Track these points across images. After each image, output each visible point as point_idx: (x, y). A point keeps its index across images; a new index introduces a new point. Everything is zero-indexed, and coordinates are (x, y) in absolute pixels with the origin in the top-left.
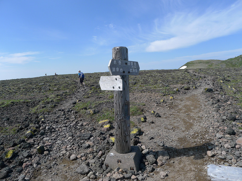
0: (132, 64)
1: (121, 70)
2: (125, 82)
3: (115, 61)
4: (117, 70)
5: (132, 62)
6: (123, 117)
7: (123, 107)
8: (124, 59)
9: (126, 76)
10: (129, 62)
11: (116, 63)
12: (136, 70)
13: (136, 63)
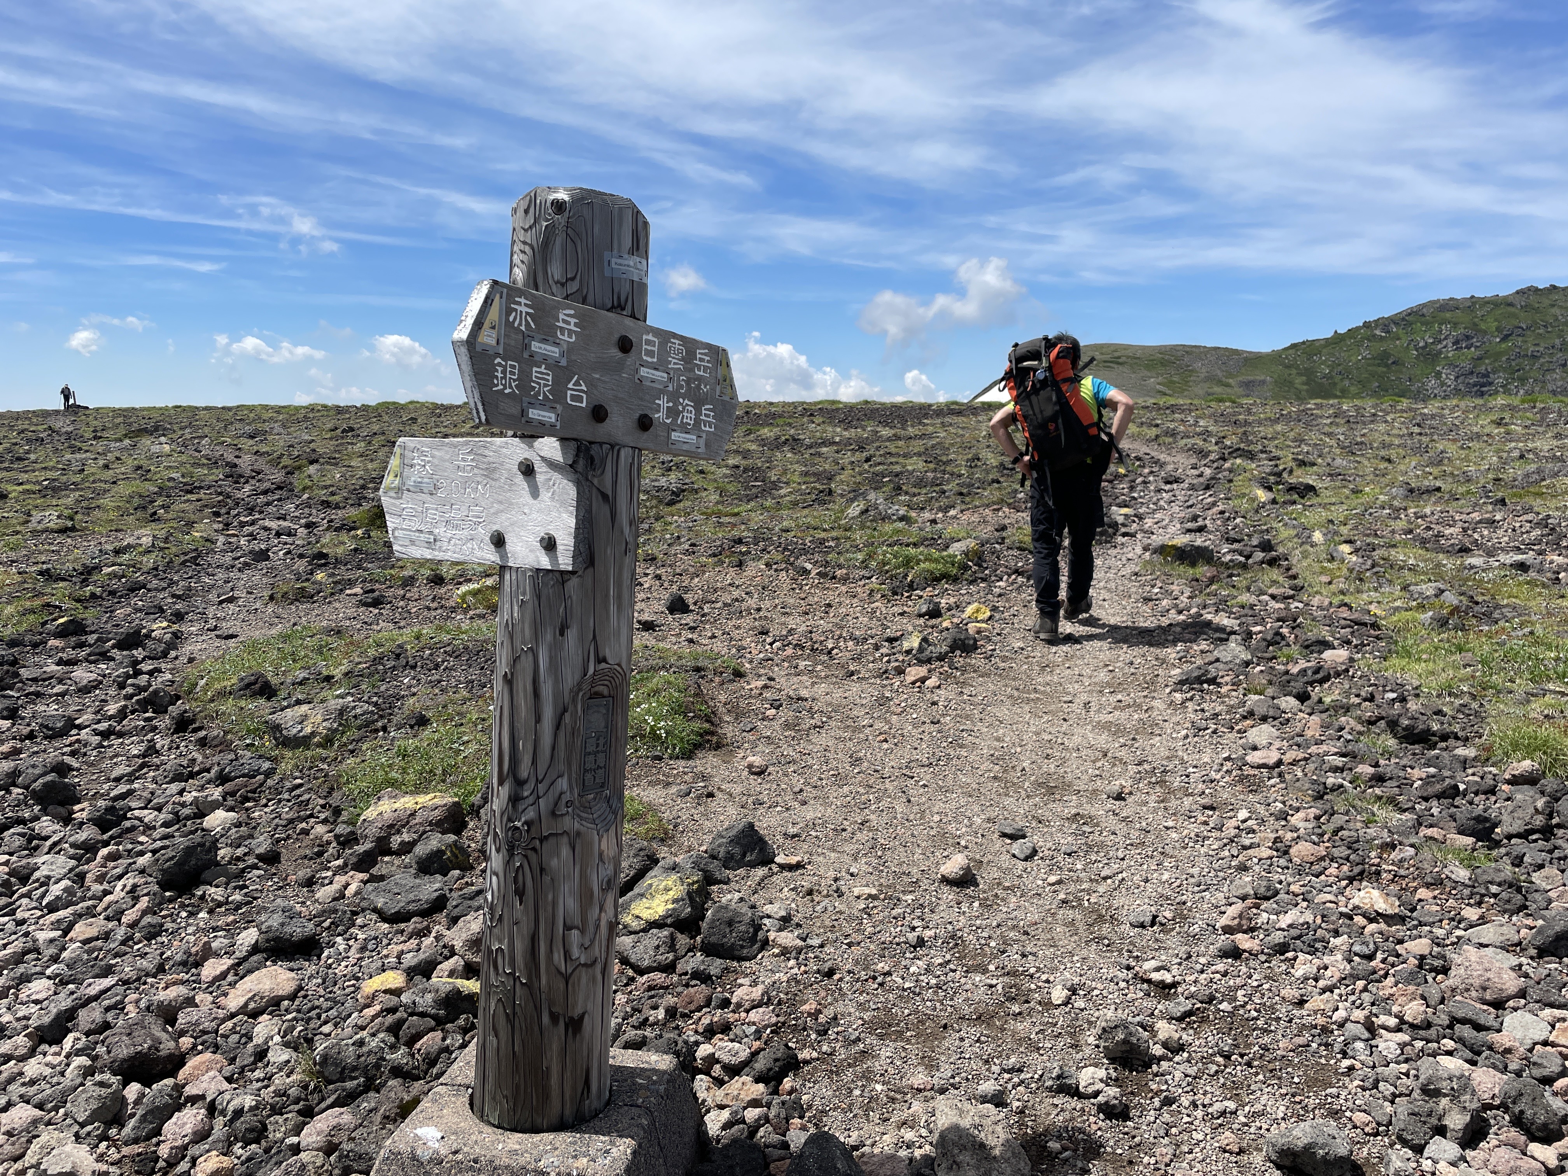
0: (676, 361)
1: (579, 399)
2: (609, 499)
3: (523, 306)
4: (539, 384)
5: (677, 342)
6: (556, 804)
7: (565, 710)
8: (610, 306)
9: (612, 447)
10: (650, 337)
11: (529, 319)
12: (707, 415)
13: (707, 358)
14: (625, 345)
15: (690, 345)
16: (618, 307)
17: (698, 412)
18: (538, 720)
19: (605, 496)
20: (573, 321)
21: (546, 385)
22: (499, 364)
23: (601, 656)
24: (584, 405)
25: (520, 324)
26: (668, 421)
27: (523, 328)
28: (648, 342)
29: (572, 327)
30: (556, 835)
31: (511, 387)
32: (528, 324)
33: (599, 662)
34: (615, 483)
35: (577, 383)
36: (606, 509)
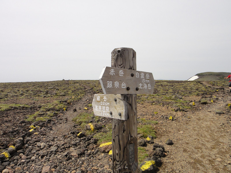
0: (142, 77)
1: (124, 86)
3: (112, 71)
5: (143, 73)
7: (125, 147)
8: (129, 68)
9: (131, 95)
10: (137, 73)
11: (114, 73)
12: (149, 86)
13: (149, 75)
14: (132, 75)
15: (145, 73)
16: (131, 68)
17: (147, 86)
19: (130, 105)
20: (122, 72)
21: (117, 85)
22: (108, 82)
25: (112, 74)
26: (142, 88)
30: (125, 172)
31: (111, 86)
33: (131, 137)
34: (132, 102)
35: (124, 84)
36: (130, 107)
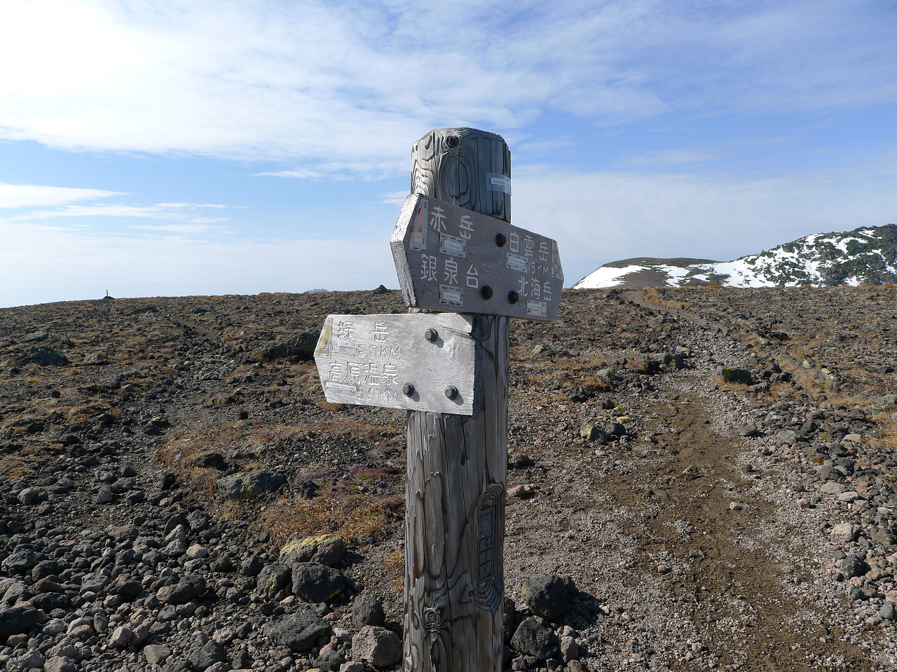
1: (474, 282)
2: (493, 357)
3: (439, 213)
4: (449, 272)
5: (530, 237)
6: (462, 595)
7: (467, 522)
8: (491, 211)
9: (495, 317)
10: (514, 234)
11: (442, 223)
12: (547, 290)
13: (546, 248)
14: (500, 240)
15: (537, 240)
16: (496, 213)
17: (542, 287)
18: (446, 530)
19: (490, 355)
20: (470, 223)
21: (454, 273)
22: (425, 259)
23: (491, 477)
24: (477, 287)
25: (437, 227)
26: (525, 295)
27: (439, 230)
28: (514, 238)
29: (469, 228)
30: (463, 618)
31: (432, 276)
32: (442, 227)
33: (490, 483)
34: (497, 344)
35: (472, 271)
36: (491, 365)
